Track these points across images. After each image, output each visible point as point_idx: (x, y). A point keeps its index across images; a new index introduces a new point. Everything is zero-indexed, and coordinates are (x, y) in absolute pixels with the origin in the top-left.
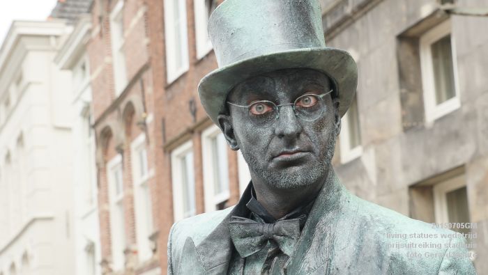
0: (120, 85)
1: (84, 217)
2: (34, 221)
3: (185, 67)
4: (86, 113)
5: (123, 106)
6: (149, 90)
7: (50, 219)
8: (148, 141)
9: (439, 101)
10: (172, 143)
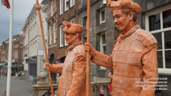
0: (52, 15)
1: (46, 35)
2: (37, 36)
3: (63, 13)
4: (46, 19)
5: (52, 18)
6: (57, 16)
7: (40, 36)
8: (56, 24)
9: (102, 21)
10: (60, 25)
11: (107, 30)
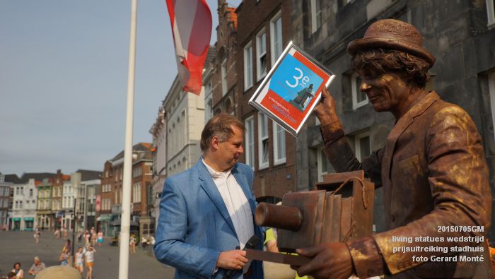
2: (188, 145)
3: (252, 85)
4: (210, 103)
5: (225, 101)
6: (237, 94)
7: (194, 145)
8: (235, 115)
9: (358, 101)
10: (245, 115)
11: (375, 124)
